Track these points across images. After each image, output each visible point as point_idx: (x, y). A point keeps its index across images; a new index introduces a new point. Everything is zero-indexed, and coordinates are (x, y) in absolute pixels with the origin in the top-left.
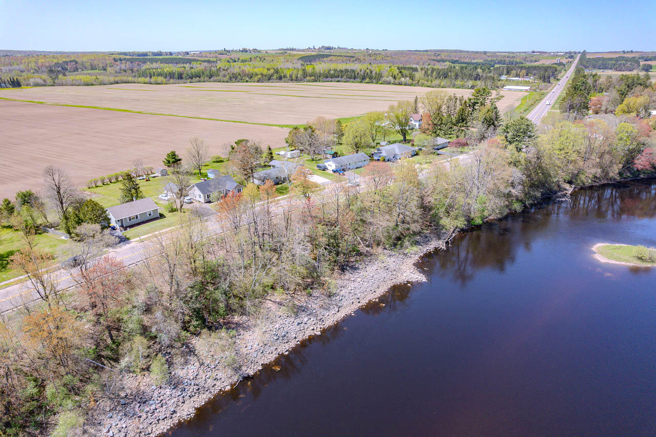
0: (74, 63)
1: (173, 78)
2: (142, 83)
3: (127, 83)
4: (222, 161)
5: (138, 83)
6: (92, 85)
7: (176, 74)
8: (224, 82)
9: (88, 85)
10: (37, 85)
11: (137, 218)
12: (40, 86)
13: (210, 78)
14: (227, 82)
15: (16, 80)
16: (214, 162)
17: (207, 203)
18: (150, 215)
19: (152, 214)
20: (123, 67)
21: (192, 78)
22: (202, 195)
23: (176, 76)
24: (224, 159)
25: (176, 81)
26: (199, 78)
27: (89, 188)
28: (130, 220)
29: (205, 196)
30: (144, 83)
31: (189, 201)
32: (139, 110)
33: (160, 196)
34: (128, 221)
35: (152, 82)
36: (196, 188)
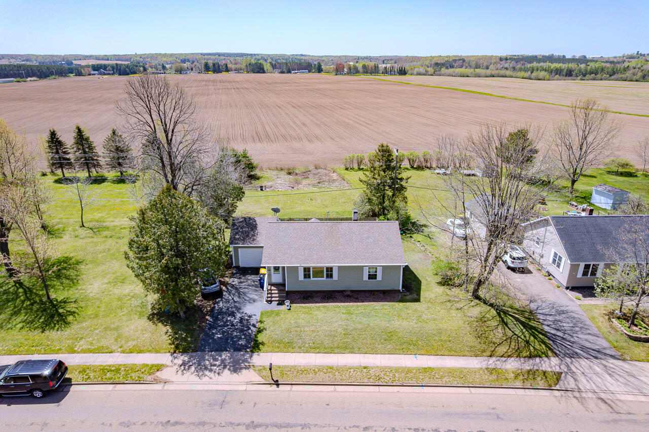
0: (461, 61)
1: (559, 75)
2: (520, 78)
3: (503, 77)
4: (630, 175)
5: (515, 77)
6: (468, 76)
7: (565, 70)
8: (631, 81)
9: (464, 77)
10: (419, 74)
11: (330, 276)
12: (421, 75)
13: (610, 76)
14: (637, 81)
15: (403, 69)
16: (609, 172)
17: (573, 289)
18: (372, 277)
19: (379, 277)
20: (507, 65)
21: (584, 76)
22: (566, 263)
23: (564, 73)
24: (637, 170)
25: (564, 78)
26: (596, 75)
27: (347, 169)
28: (307, 276)
29: (574, 268)
30: (522, 78)
31: (517, 264)
32: (503, 95)
33: (448, 222)
34: (301, 277)
35: (532, 77)
36: (552, 229)
